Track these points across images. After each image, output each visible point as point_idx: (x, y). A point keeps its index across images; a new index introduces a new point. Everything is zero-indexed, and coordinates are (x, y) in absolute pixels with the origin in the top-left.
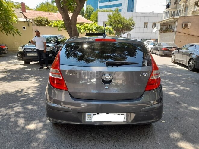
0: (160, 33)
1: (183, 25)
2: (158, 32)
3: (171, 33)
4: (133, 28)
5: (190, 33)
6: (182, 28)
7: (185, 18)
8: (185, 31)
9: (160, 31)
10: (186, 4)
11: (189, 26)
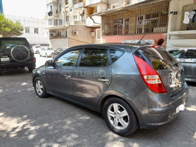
0: (50, 39)
1: (72, 32)
2: (49, 38)
3: (63, 39)
4: (22, 32)
5: (78, 40)
6: (73, 35)
7: (73, 27)
8: (75, 38)
9: (50, 36)
10: (66, 15)
11: (77, 34)
